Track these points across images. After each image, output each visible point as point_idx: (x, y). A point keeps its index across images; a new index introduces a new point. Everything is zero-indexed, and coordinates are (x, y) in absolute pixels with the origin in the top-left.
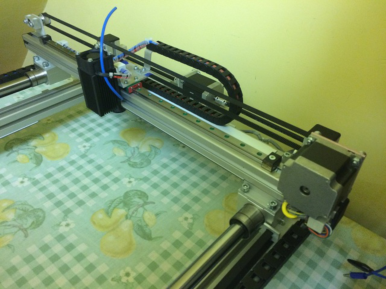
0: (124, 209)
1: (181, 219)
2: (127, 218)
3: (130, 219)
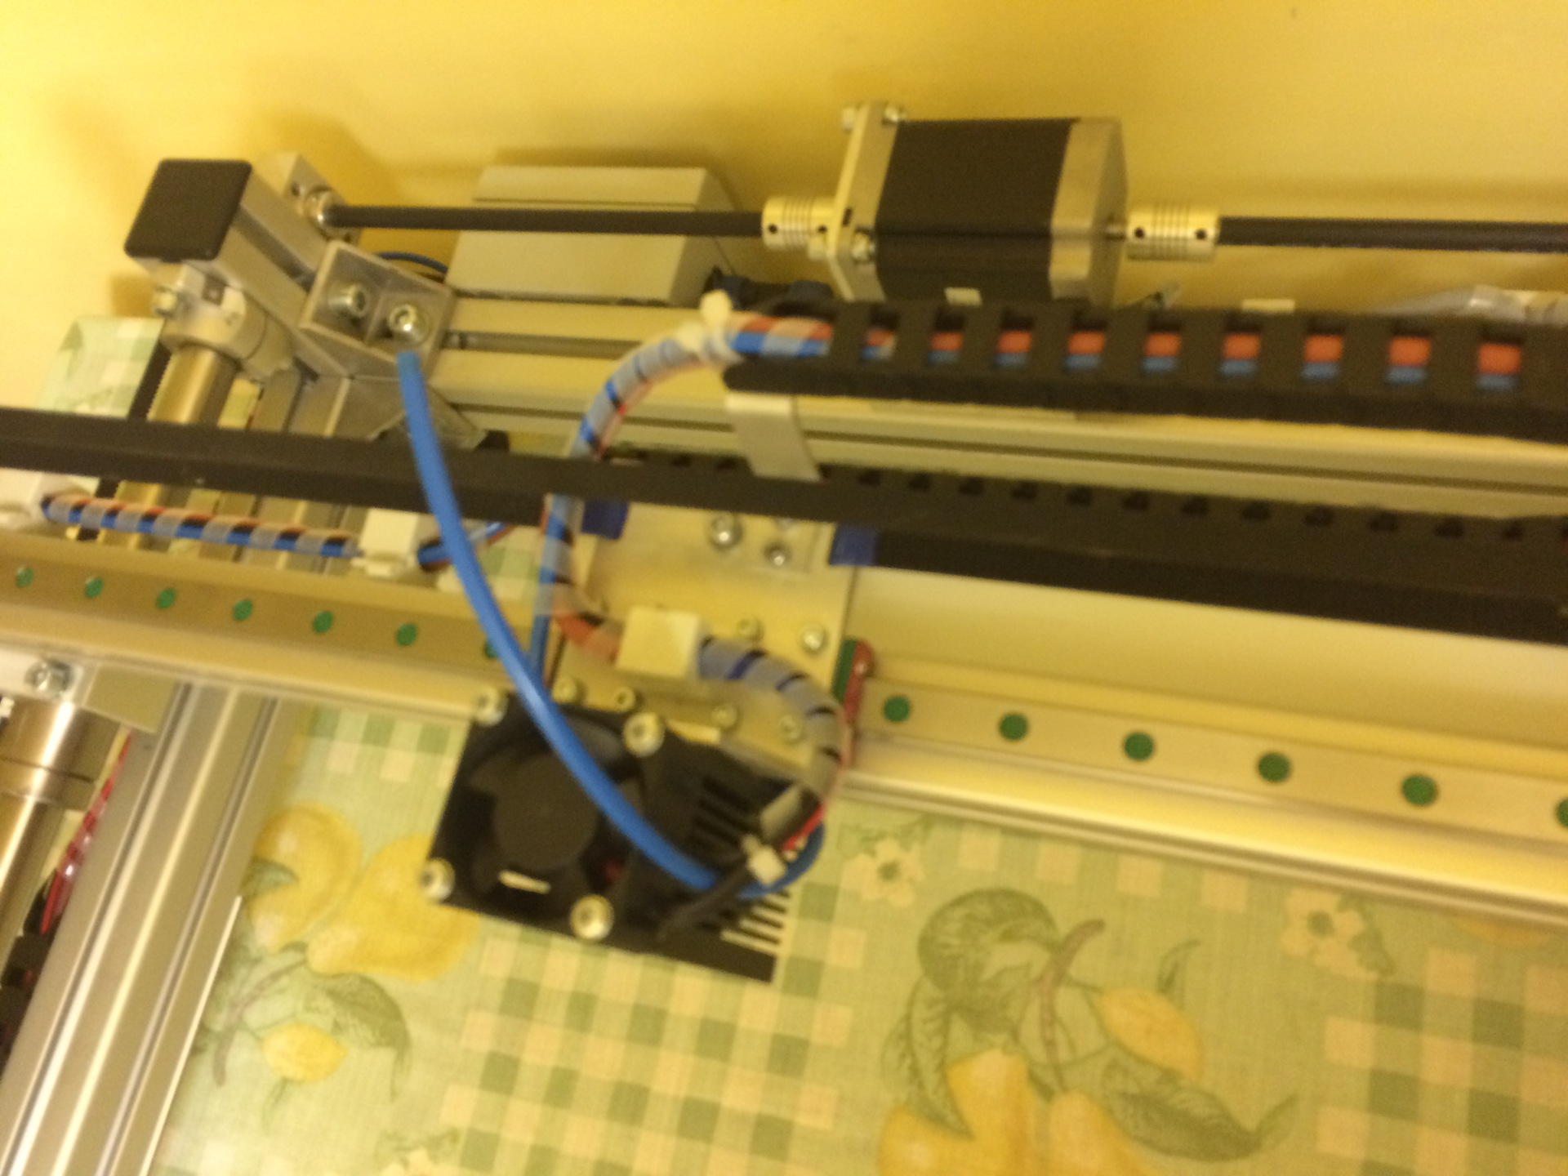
0: (992, 1046)
1: (1296, 940)
2: (1047, 1093)
3: (1065, 1090)
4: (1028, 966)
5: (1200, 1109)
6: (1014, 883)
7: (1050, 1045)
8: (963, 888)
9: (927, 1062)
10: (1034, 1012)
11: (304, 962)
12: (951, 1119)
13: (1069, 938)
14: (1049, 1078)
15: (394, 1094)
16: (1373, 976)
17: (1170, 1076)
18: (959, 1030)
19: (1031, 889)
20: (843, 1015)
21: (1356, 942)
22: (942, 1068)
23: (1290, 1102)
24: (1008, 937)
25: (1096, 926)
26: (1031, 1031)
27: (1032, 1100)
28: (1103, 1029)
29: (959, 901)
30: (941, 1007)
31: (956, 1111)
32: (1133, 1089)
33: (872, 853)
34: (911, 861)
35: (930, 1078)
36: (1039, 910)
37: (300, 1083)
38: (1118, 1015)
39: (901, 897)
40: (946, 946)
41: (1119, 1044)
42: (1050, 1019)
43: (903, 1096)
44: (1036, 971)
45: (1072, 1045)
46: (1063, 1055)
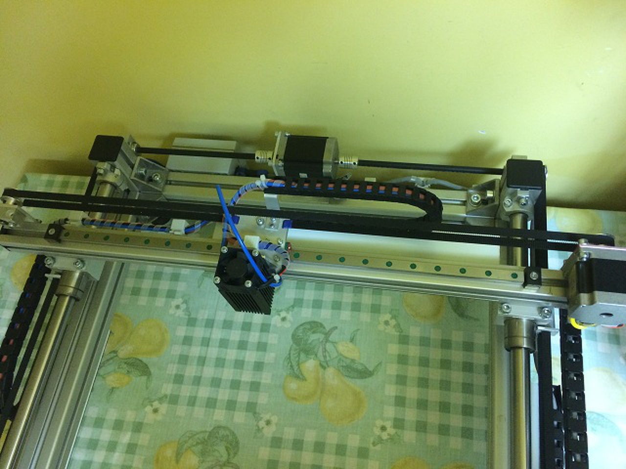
0: (311, 358)
1: (382, 327)
2: (324, 368)
3: (328, 366)
4: (319, 339)
5: (360, 367)
6: (316, 320)
7: (325, 357)
8: (303, 322)
9: (294, 364)
10: (321, 349)
11: (117, 356)
12: (301, 377)
13: (329, 331)
14: (324, 364)
15: (147, 388)
16: (398, 333)
17: (353, 361)
18: (302, 355)
19: (320, 321)
20: (273, 355)
21: (394, 327)
22: (298, 365)
23: (380, 363)
24: (314, 332)
25: (336, 328)
26: (320, 354)
27: (321, 370)
28: (337, 351)
29: (302, 325)
30: (298, 350)
31: (302, 374)
32: (344, 364)
33: (279, 315)
34: (289, 317)
35: (296, 368)
36: (321, 325)
37: (118, 388)
38: (340, 348)
39: (287, 325)
40: (299, 336)
41: (341, 355)
42: (325, 350)
43: (289, 373)
44: (321, 340)
45: (330, 357)
46: (328, 358)
